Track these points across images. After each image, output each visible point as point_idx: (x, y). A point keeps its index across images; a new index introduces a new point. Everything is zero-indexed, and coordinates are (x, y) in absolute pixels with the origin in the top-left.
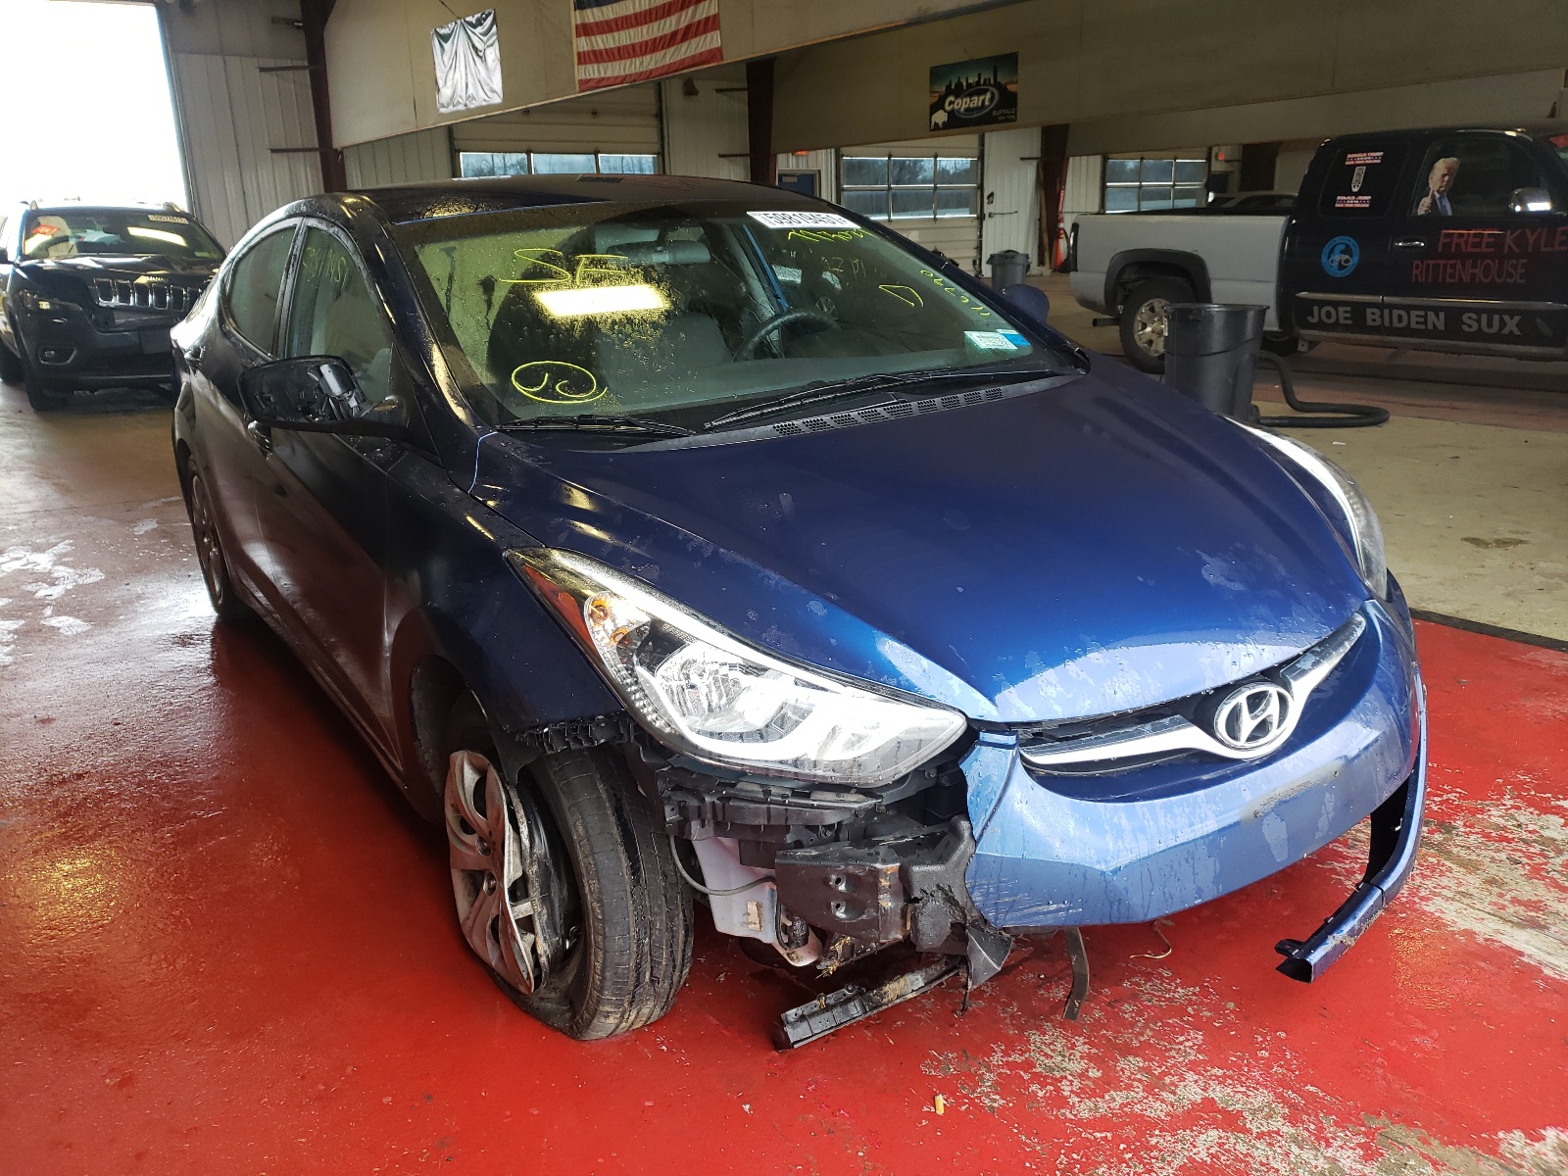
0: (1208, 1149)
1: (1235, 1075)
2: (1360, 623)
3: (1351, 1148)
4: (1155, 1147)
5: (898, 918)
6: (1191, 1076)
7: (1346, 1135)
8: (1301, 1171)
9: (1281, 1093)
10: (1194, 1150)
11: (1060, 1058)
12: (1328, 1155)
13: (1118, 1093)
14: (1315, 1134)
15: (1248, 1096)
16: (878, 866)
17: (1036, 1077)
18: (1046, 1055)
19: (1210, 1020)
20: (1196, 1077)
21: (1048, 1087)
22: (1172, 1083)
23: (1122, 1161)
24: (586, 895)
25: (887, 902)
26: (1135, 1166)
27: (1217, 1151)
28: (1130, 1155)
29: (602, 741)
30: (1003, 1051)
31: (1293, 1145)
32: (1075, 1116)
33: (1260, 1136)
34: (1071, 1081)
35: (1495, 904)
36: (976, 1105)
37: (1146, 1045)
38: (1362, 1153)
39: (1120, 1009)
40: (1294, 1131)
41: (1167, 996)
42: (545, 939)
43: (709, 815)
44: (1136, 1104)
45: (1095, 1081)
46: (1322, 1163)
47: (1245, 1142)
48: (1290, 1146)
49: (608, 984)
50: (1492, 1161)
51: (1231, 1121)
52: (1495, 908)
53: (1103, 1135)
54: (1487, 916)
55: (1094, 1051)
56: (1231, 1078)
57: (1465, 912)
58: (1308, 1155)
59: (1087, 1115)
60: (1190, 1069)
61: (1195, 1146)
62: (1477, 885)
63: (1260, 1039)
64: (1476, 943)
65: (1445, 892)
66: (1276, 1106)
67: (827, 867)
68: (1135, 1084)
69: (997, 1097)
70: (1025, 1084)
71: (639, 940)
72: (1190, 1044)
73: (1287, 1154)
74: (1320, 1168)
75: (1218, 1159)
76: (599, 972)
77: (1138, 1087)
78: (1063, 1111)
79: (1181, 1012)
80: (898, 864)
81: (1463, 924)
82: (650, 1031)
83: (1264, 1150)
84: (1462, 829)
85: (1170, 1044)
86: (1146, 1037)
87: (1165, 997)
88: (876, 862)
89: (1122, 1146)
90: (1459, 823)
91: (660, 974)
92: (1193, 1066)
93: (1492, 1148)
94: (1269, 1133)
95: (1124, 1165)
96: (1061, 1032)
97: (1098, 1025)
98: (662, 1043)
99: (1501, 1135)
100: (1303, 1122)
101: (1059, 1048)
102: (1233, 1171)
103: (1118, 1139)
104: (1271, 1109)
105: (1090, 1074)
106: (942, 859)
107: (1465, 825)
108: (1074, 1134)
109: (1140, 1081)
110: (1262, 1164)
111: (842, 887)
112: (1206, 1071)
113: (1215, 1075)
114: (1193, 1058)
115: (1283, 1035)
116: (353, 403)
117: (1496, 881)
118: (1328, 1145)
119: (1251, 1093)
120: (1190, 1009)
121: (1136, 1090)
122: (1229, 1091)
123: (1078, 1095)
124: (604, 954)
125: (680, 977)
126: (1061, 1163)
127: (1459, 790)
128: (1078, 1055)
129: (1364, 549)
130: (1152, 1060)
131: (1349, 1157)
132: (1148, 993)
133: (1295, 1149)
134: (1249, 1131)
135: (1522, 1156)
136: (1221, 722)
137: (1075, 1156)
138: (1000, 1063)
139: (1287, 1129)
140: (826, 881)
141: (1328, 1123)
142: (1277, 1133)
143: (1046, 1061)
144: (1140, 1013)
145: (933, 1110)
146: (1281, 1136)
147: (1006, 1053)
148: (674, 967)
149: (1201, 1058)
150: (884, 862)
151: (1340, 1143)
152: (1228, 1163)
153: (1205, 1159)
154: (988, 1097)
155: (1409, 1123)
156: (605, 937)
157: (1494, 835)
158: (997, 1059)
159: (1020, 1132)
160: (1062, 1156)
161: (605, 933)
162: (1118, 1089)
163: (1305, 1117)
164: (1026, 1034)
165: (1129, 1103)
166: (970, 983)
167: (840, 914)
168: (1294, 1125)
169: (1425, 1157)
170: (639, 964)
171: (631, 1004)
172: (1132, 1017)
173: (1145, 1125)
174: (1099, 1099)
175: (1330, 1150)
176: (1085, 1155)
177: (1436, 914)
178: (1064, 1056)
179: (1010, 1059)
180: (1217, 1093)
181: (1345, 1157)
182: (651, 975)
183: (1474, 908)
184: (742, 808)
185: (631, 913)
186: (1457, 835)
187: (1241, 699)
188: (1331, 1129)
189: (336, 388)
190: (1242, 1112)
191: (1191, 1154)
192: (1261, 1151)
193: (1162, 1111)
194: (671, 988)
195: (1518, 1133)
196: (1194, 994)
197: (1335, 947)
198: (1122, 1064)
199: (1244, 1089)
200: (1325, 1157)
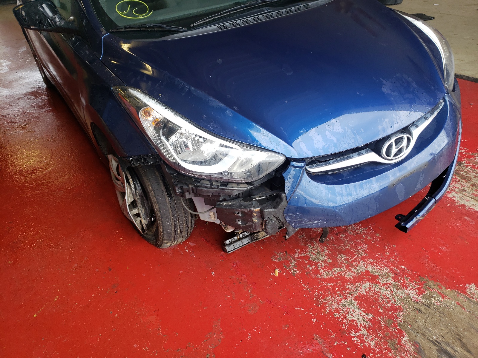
0: (366, 290)
1: (377, 262)
2: (442, 103)
3: (414, 290)
4: (348, 289)
5: (260, 225)
6: (362, 262)
7: (413, 285)
8: (396, 298)
9: (392, 269)
10: (361, 290)
11: (318, 255)
12: (406, 292)
13: (337, 268)
14: (402, 284)
15: (381, 270)
16: (252, 209)
17: (310, 262)
18: (314, 254)
19: (371, 240)
20: (364, 263)
21: (313, 266)
22: (356, 265)
23: (336, 294)
24: (154, 209)
25: (255, 220)
26: (341, 296)
27: (369, 291)
28: (339, 292)
29: (152, 163)
30: (299, 252)
31: (394, 288)
32: (322, 277)
33: (383, 285)
34: (321, 264)
35: (474, 194)
36: (289, 273)
37: (348, 250)
38: (418, 291)
39: (340, 236)
40: (395, 283)
41: (356, 231)
42: (144, 219)
43: (191, 191)
44: (343, 273)
45: (329, 264)
46: (404, 295)
47: (378, 287)
48: (393, 289)
49: (165, 235)
50: (463, 295)
51: (374, 279)
52: (473, 195)
53: (331, 284)
54: (470, 199)
55: (330, 252)
56: (376, 263)
57: (462, 197)
58: (399, 292)
59: (326, 277)
60: (362, 259)
61: (361, 289)
62: (468, 187)
63: (387, 248)
64: (465, 210)
65: (457, 190)
66: (390, 274)
67: (234, 209)
68: (343, 265)
69: (296, 270)
70: (305, 265)
71: (174, 222)
72: (363, 250)
73: (392, 292)
74: (403, 297)
75: (369, 293)
76: (162, 232)
77: (344, 266)
78: (318, 275)
79: (360, 237)
80: (259, 208)
81: (461, 202)
82: (183, 244)
83: (384, 290)
84: (465, 164)
85: (356, 250)
86: (348, 247)
87: (355, 232)
88: (251, 208)
89: (337, 289)
90: (465, 162)
91: (183, 230)
92: (363, 258)
93: (463, 290)
94: (387, 284)
95: (337, 296)
96: (319, 245)
97: (331, 242)
98: (187, 249)
99: (467, 285)
100: (398, 280)
101: (318, 251)
102: (373, 298)
103: (335, 286)
104: (388, 275)
105: (328, 261)
106: (275, 207)
107: (466, 163)
108: (321, 284)
109: (344, 264)
110: (383, 295)
111: (240, 215)
112: (367, 260)
113: (370, 262)
114: (363, 255)
115: (395, 246)
116: (57, 20)
117: (475, 185)
118: (406, 288)
119: (382, 269)
120: (364, 237)
121: (343, 267)
122: (374, 268)
123: (323, 269)
124: (163, 227)
125: (191, 230)
126: (316, 295)
127: (466, 148)
128: (324, 253)
129: (447, 70)
130: (349, 256)
131: (413, 293)
132: (350, 230)
133: (395, 290)
134: (380, 283)
135: (474, 294)
136: (384, 151)
137: (321, 292)
138: (298, 257)
139: (393, 282)
140: (234, 213)
141: (407, 280)
142: (389, 284)
143: (313, 256)
144: (346, 238)
145: (274, 275)
146: (391, 285)
147: (300, 253)
148: (188, 228)
149: (366, 255)
150: (255, 207)
151: (410, 288)
152: (372, 295)
153: (364, 293)
154: (293, 269)
155: (435, 280)
156: (162, 222)
157: (476, 166)
158: (297, 255)
159: (303, 283)
160: (316, 292)
161: (162, 221)
162: (337, 267)
163: (399, 278)
164: (307, 245)
165: (340, 272)
166: (287, 236)
167: (240, 223)
168: (395, 281)
169: (440, 293)
170: (176, 229)
171: (174, 240)
172: (344, 239)
173: (345, 281)
174: (330, 271)
175: (407, 290)
176: (324, 292)
177: (453, 198)
178: (319, 254)
179: (301, 255)
180: (371, 269)
181: (412, 293)
182: (180, 231)
183: (466, 196)
184: (203, 190)
185: (171, 214)
186: (463, 167)
187: (393, 140)
188: (408, 282)
189: (50, 14)
190: (378, 276)
191: (360, 292)
192: (383, 290)
193: (351, 275)
194: (188, 234)
195: (473, 285)
196: (366, 230)
197: (417, 221)
198: (339, 257)
199: (379, 267)
200: (405, 293)
